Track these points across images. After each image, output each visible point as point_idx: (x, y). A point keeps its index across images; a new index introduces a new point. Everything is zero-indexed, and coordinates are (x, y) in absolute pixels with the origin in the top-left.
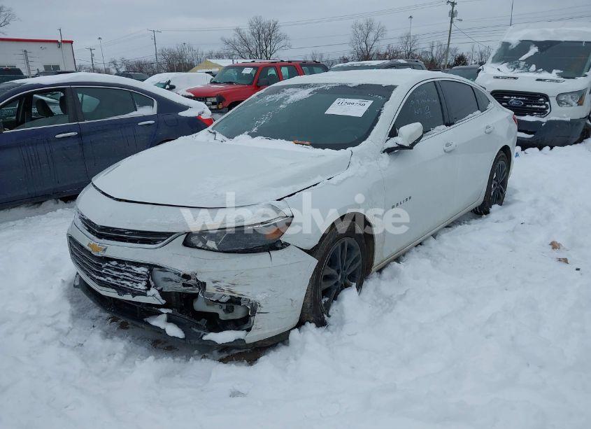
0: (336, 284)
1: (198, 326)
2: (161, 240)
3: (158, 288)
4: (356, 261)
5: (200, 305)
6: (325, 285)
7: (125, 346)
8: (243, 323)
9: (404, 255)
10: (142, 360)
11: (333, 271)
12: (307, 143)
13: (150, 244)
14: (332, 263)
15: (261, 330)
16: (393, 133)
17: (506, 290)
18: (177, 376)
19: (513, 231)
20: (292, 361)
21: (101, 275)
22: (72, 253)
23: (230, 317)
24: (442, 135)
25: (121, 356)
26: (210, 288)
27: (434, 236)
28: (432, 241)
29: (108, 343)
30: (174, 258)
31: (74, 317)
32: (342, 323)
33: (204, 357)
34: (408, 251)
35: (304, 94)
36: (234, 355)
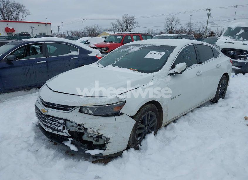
0: (144, 131)
1: (84, 147)
2: (70, 109)
3: (68, 129)
4: (154, 121)
5: (85, 138)
6: (139, 132)
7: (54, 153)
8: (102, 147)
9: (177, 119)
10: (60, 159)
11: (143, 126)
12: (136, 70)
13: (65, 110)
14: (143, 122)
15: (110, 150)
16: (173, 67)
17: (222, 138)
18: (74, 167)
19: (228, 111)
20: (123, 165)
21: (46, 122)
22: (36, 112)
23: (98, 143)
24: (196, 68)
25: (52, 157)
26: (89, 131)
27: (192, 111)
28: (191, 114)
29: (47, 150)
30: (75, 117)
31: (36, 138)
32: (146, 149)
33: (86, 160)
34: (180, 118)
35: (137, 49)
36: (98, 160)
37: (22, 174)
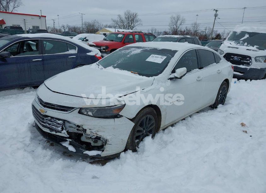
0: (142, 134)
1: (82, 148)
2: (69, 110)
3: (67, 130)
4: (152, 125)
5: (83, 139)
6: (137, 134)
7: (51, 153)
8: (101, 148)
9: (175, 124)
10: (57, 160)
11: (141, 129)
12: (136, 73)
13: (65, 111)
14: (141, 125)
15: (108, 151)
16: (174, 71)
17: (218, 142)
18: (72, 168)
19: (226, 117)
20: (120, 166)
21: (44, 122)
22: (33, 112)
23: (96, 145)
24: (196, 73)
25: (49, 157)
26: (88, 132)
27: (190, 116)
28: (189, 118)
29: (44, 151)
30: (74, 118)
31: (32, 139)
32: (143, 151)
33: (84, 161)
34: (178, 122)
35: (138, 51)
36: (97, 161)
37: (19, 173)
